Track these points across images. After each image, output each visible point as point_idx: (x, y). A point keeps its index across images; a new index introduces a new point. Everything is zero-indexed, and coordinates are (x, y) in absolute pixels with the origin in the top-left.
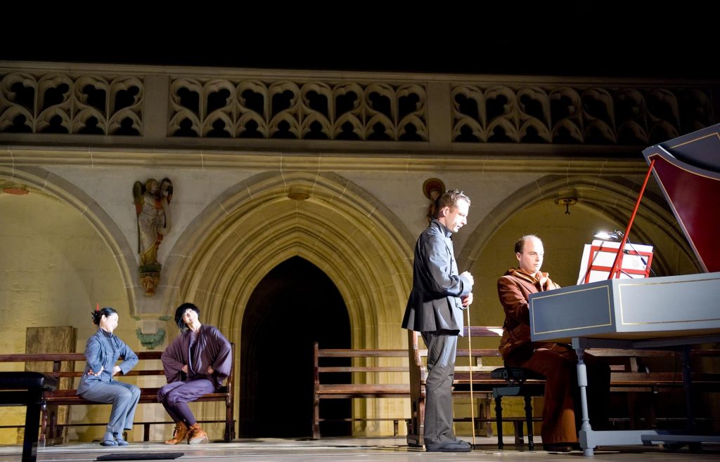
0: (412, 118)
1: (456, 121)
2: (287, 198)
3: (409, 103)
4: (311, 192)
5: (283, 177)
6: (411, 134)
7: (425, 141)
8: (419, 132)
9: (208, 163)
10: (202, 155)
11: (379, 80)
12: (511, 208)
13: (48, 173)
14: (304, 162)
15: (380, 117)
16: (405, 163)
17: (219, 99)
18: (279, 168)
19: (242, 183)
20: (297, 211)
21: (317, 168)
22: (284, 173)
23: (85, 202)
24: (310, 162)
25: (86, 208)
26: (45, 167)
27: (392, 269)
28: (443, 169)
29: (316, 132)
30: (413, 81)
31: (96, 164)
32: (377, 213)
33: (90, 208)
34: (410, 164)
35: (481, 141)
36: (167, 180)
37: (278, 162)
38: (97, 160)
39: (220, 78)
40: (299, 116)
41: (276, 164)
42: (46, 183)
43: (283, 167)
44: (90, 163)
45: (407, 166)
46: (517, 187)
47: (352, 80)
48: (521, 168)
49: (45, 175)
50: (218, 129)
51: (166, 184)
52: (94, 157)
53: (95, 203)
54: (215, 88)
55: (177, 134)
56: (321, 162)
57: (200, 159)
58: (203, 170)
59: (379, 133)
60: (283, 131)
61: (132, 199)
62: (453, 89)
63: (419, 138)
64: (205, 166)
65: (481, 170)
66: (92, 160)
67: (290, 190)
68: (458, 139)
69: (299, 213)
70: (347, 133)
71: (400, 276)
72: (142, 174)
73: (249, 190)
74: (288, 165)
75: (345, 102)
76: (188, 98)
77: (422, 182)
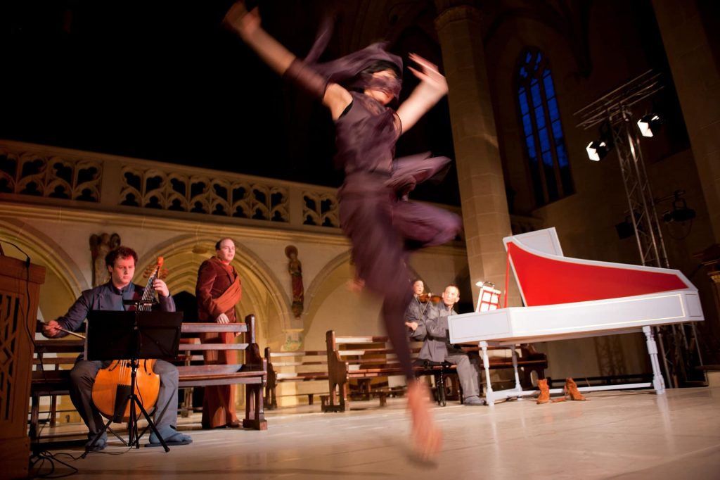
0: (279, 208)
1: (304, 212)
2: (191, 252)
3: (277, 199)
4: (208, 249)
5: (197, 238)
6: (278, 217)
7: (287, 222)
8: (283, 217)
9: (146, 225)
10: (144, 219)
11: (260, 183)
12: (334, 266)
13: (24, 223)
14: (213, 229)
15: (260, 205)
16: (276, 235)
17: (155, 183)
18: (195, 232)
19: (169, 240)
20: (193, 261)
21: (220, 234)
22: (198, 235)
23: (51, 246)
24: (217, 229)
25: (52, 251)
26: (21, 219)
27: (253, 301)
28: (297, 240)
29: (220, 211)
30: (280, 185)
31: (62, 219)
32: (257, 266)
33: (56, 251)
34: (279, 235)
35: (319, 225)
36: (116, 235)
37: (196, 228)
38: (63, 217)
39: (155, 169)
40: (210, 199)
41: (194, 230)
42: (21, 231)
43: (198, 232)
44: (58, 219)
45: (276, 237)
46: (337, 254)
47: (244, 180)
48: (339, 243)
49: (21, 225)
50: (154, 203)
51: (116, 237)
52: (62, 214)
53: (60, 248)
54: (153, 175)
55: (124, 203)
56: (224, 230)
57: (141, 222)
58: (142, 230)
59: (259, 215)
60: (199, 208)
61: (88, 246)
62: (303, 192)
63: (282, 220)
64: (144, 227)
65: (317, 243)
66: (60, 216)
67: (195, 247)
68: (305, 223)
69: (194, 263)
70: (240, 213)
71: (259, 306)
72: (97, 230)
73: (174, 246)
74: (202, 230)
75: (239, 194)
76: (133, 180)
77: (285, 247)
